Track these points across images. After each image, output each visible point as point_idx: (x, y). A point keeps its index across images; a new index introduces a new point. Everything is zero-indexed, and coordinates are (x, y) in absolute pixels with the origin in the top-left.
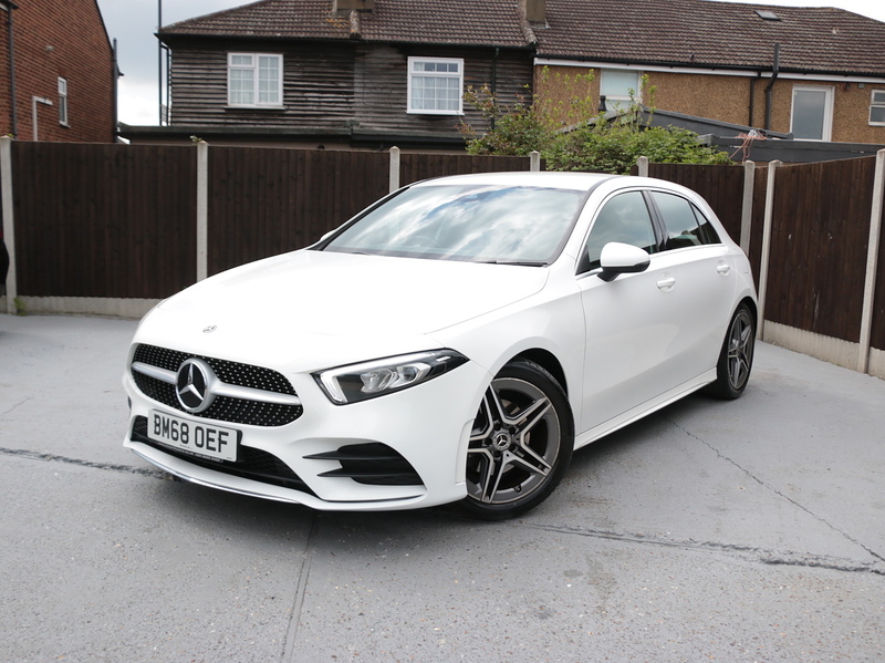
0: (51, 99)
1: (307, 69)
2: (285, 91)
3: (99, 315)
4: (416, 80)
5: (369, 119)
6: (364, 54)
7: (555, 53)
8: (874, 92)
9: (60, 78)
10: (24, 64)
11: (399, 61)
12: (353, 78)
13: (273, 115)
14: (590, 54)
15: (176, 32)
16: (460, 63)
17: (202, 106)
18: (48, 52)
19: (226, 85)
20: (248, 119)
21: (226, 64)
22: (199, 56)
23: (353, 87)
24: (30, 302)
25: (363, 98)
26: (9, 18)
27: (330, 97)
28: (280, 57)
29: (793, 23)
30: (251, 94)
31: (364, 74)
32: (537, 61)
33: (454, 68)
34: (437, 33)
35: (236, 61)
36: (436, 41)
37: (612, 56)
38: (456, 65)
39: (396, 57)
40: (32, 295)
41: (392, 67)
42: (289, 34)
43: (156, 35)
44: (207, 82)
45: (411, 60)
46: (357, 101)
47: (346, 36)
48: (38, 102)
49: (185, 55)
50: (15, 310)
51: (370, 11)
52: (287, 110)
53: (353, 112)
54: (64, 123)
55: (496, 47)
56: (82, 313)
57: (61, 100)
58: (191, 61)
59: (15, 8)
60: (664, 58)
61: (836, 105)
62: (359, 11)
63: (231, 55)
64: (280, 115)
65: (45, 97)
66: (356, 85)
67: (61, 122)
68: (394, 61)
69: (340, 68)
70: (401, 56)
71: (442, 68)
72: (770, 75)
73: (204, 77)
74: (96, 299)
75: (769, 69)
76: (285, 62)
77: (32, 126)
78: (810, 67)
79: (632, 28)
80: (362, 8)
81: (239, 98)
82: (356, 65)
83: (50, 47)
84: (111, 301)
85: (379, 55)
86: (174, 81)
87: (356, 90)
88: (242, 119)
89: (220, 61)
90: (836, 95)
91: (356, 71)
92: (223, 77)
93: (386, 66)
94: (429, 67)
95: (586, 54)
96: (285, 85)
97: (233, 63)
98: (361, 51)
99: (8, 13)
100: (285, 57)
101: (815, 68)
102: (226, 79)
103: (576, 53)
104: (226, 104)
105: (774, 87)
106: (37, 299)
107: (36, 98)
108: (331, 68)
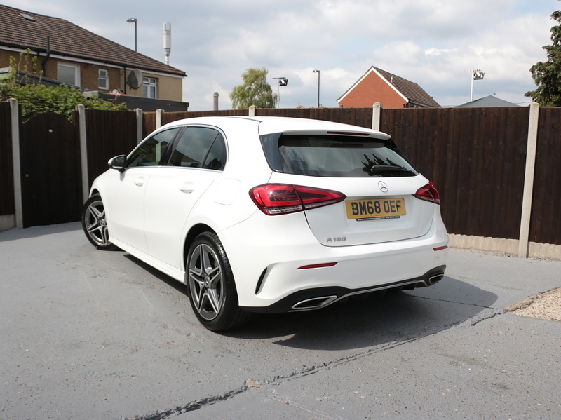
8: (100, 70)
29: (43, 24)
61: (81, 76)
72: (45, 55)
75: (44, 51)
78: (67, 53)
90: (81, 70)
101: (69, 53)
105: (48, 63)
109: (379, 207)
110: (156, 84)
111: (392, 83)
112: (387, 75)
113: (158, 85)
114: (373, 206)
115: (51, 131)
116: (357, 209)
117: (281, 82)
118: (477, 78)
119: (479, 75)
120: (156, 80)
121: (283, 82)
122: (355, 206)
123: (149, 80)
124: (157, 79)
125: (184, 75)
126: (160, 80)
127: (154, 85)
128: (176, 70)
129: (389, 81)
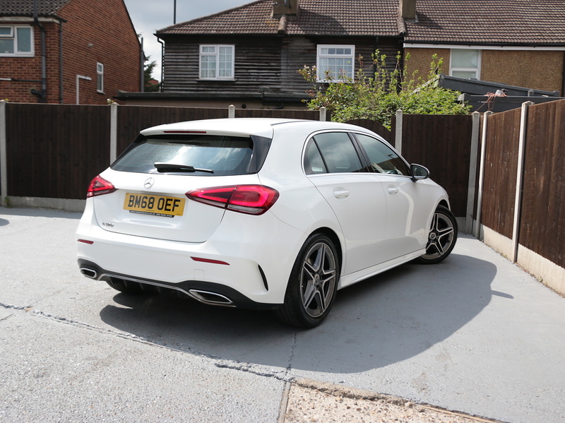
0: (90, 76)
1: (250, 54)
2: (236, 69)
3: (53, 209)
4: (322, 60)
5: (291, 87)
6: (288, 44)
7: (417, 39)
9: (98, 63)
10: (71, 55)
11: (311, 48)
12: (280, 60)
13: (228, 84)
14: (442, 39)
15: (167, 32)
16: (352, 48)
17: (183, 79)
18: (90, 47)
19: (198, 65)
20: (212, 88)
21: (198, 52)
22: (181, 47)
23: (280, 66)
24: (14, 199)
25: (287, 73)
26: (60, 28)
27: (265, 72)
28: (233, 47)
30: (214, 72)
31: (287, 57)
32: (405, 45)
33: (348, 52)
34: (337, 28)
35: (205, 51)
36: (336, 33)
37: (458, 40)
38: (350, 50)
39: (309, 45)
40: (16, 196)
41: (306, 52)
42: (238, 32)
43: (154, 34)
44: (186, 64)
45: (319, 47)
46: (283, 75)
47: (275, 32)
48: (80, 79)
49: (173, 47)
50: (6, 205)
51: (295, 15)
52: (237, 81)
53: (280, 82)
54: (101, 91)
55: (376, 36)
56: (43, 207)
57: (98, 77)
58: (177, 51)
59: (65, 22)
60: (496, 40)
62: (287, 15)
63: (201, 46)
64: (232, 85)
65: (86, 76)
66: (282, 64)
67: (99, 91)
68: (308, 48)
69: (271, 53)
70: (312, 44)
71: (340, 52)
73: (185, 60)
74: (51, 199)
76: (236, 50)
77: (76, 93)
79: (479, 20)
80: (290, 13)
81: (207, 74)
82: (282, 51)
83: (91, 45)
84: (61, 201)
85: (298, 44)
86: (166, 63)
87: (282, 68)
88: (208, 88)
89: (194, 50)
91: (282, 55)
92: (196, 60)
93: (302, 51)
94: (331, 51)
95: (439, 39)
96: (236, 65)
97: (203, 51)
98: (286, 42)
99: (60, 25)
100: (236, 47)
102: (198, 62)
103: (432, 39)
104: (198, 78)
106: (19, 198)
107: (78, 76)
108: (266, 53)
109: (152, 203)
114: (147, 201)
116: (133, 201)
122: (132, 199)
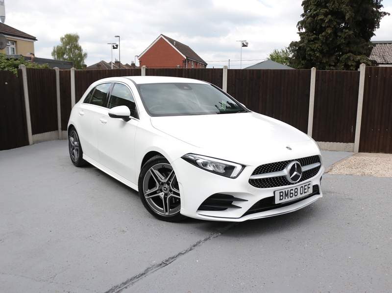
110: (15, 45)
111: (175, 46)
112: (172, 41)
113: (16, 47)
115: (6, 83)
117: (113, 46)
118: (244, 46)
119: (245, 44)
120: (14, 42)
121: (115, 46)
123: (10, 42)
124: (16, 42)
125: (34, 39)
126: (18, 43)
127: (13, 46)
128: (29, 35)
129: (173, 44)
